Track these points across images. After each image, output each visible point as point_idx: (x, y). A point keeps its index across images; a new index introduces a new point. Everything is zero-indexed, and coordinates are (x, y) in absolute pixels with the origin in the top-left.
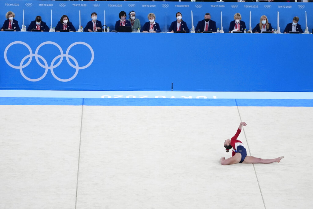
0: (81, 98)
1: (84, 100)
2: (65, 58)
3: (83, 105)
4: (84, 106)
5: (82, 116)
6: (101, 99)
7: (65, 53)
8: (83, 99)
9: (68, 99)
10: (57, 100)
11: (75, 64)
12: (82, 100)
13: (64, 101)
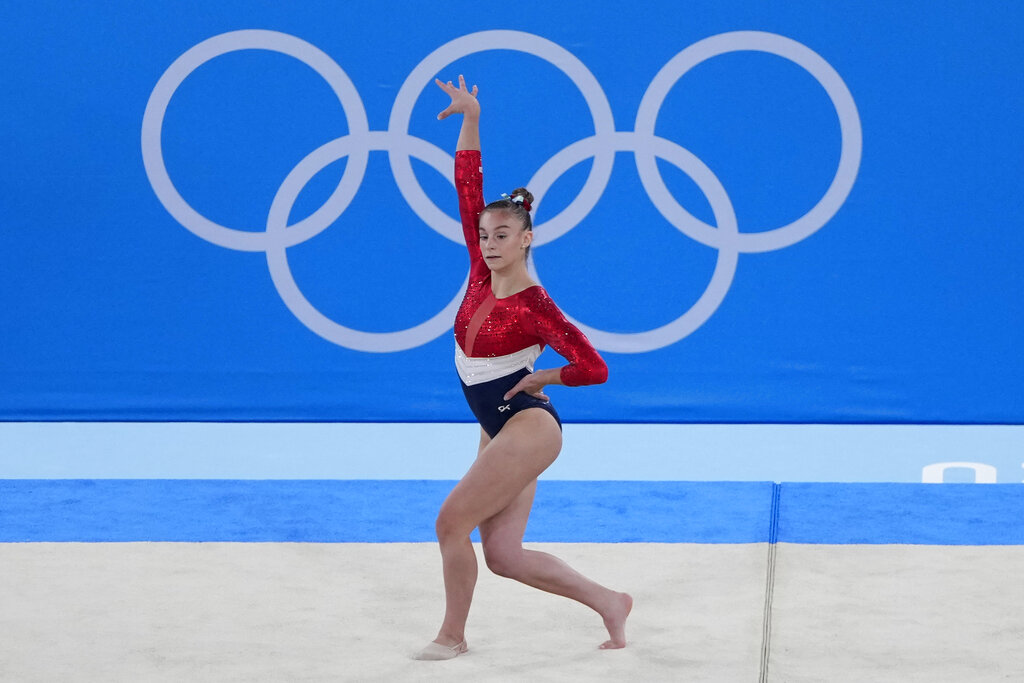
0: (762, 485)
1: (785, 499)
2: (625, 162)
3: (773, 540)
4: (781, 545)
5: (767, 627)
6: (922, 493)
7: (625, 121)
8: (776, 490)
9: (656, 494)
10: (569, 504)
11: (706, 215)
12: (767, 501)
13: (621, 511)
